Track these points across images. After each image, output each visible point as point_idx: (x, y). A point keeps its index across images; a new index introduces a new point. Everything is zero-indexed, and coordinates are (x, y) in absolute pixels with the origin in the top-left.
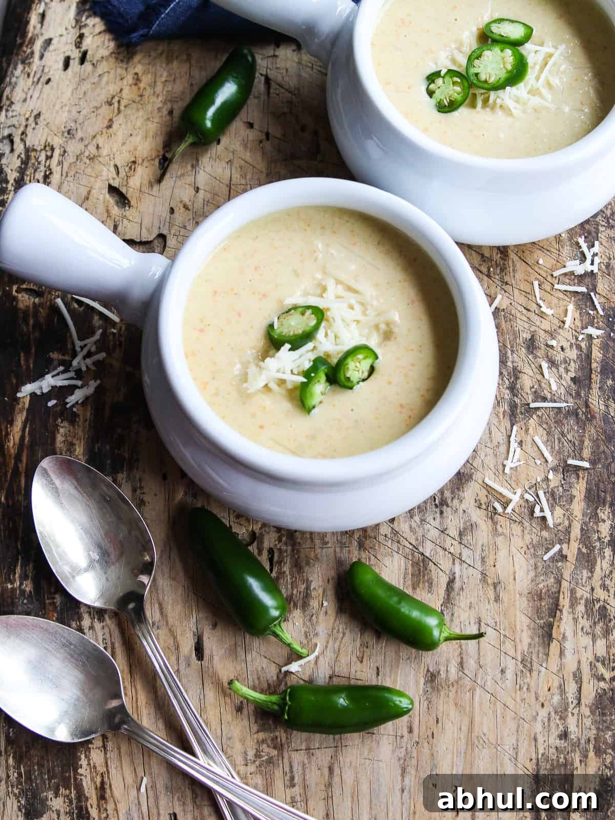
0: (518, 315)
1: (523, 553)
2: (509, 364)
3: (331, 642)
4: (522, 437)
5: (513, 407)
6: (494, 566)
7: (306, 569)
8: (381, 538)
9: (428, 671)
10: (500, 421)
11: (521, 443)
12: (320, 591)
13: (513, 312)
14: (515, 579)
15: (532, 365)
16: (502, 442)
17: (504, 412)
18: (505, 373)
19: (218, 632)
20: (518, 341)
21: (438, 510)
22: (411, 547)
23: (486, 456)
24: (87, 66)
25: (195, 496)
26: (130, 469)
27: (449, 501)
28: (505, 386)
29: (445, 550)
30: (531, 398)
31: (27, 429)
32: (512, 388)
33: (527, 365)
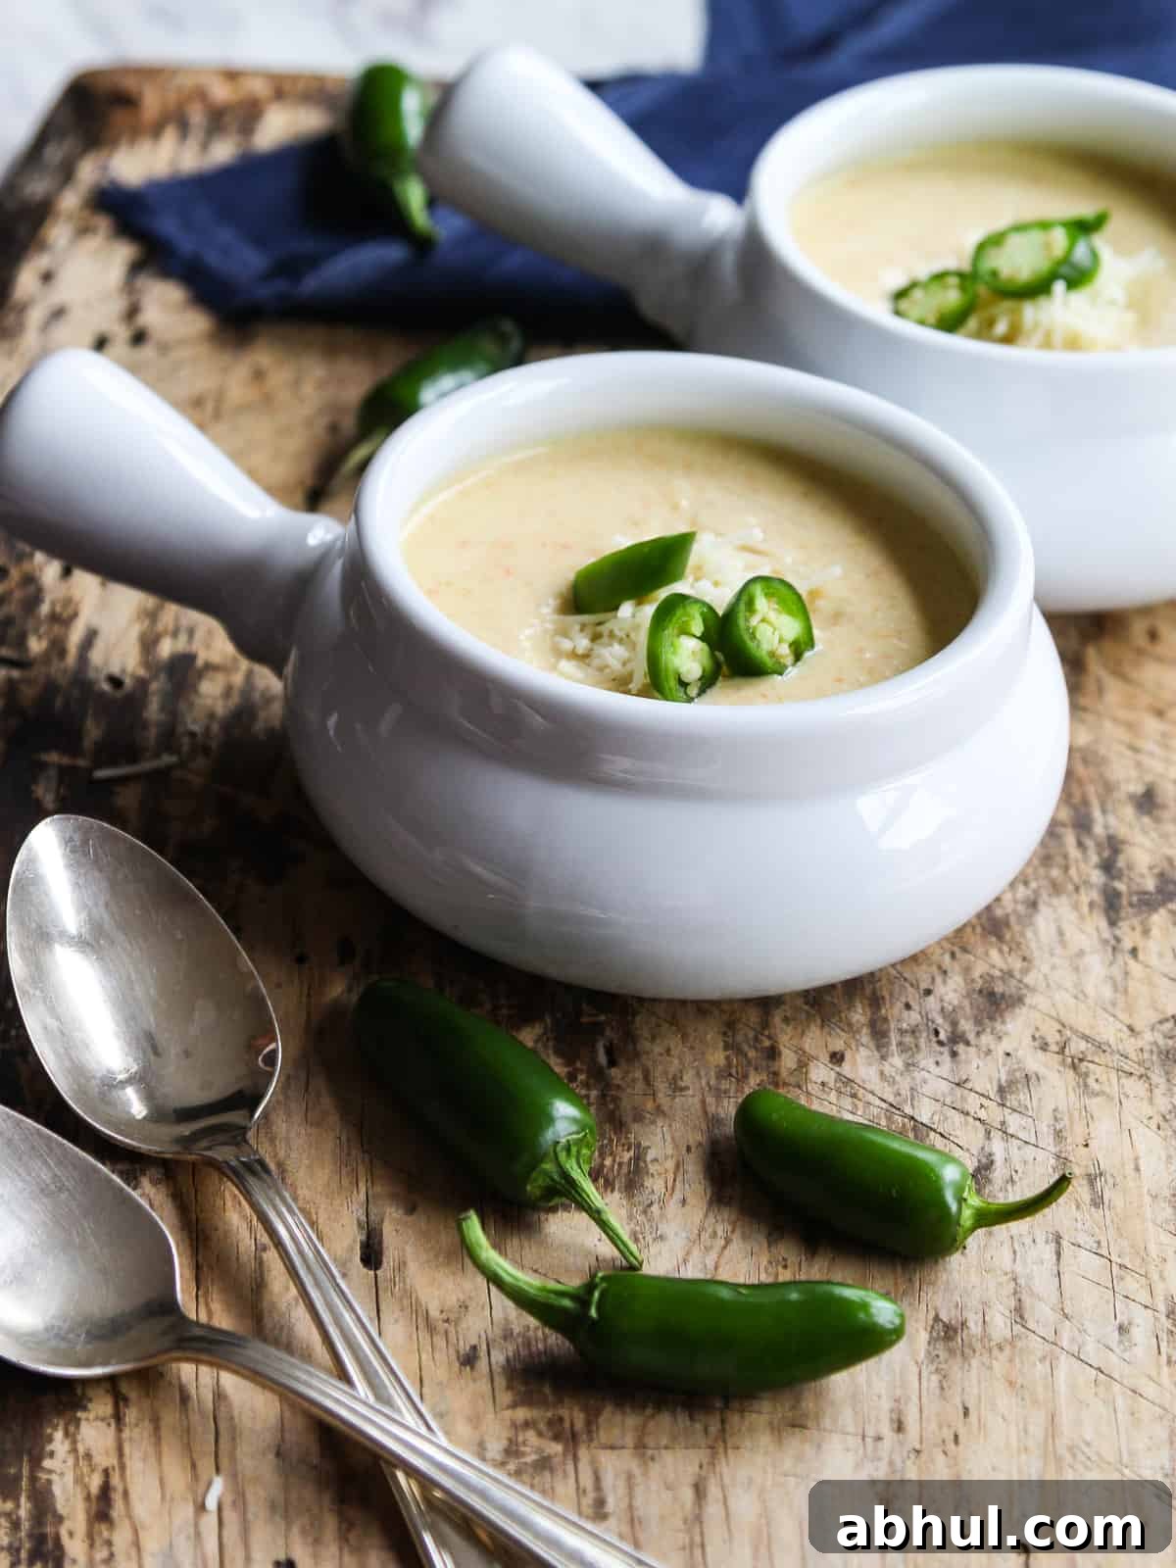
0: (1116, 760)
1: (1154, 1127)
2: (1098, 830)
3: (696, 1253)
5: (1112, 895)
6: (1086, 1146)
7: (635, 1127)
8: (813, 1088)
9: (937, 1319)
12: (670, 1165)
14: (1137, 1169)
15: (1152, 833)
18: (1090, 843)
19: (420, 1220)
20: (1115, 796)
21: (945, 1050)
22: (884, 1105)
27: (971, 1037)
28: (1091, 863)
29: (968, 1114)
32: (1108, 867)
33: (1139, 833)
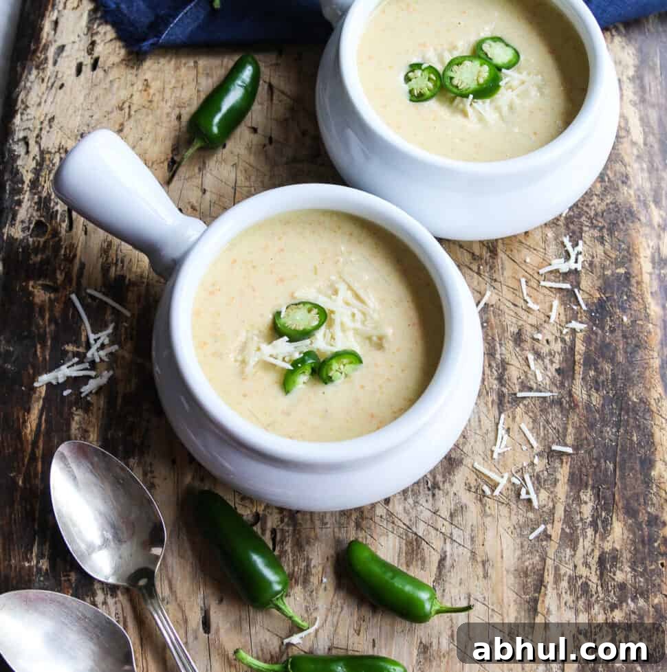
0: (506, 310)
1: (510, 533)
2: (498, 356)
3: (330, 618)
4: (509, 424)
5: (501, 396)
6: (483, 545)
7: (307, 548)
8: (377, 519)
9: (421, 643)
10: (488, 410)
11: (508, 430)
12: (320, 568)
13: (501, 308)
14: (502, 557)
15: (519, 357)
16: (490, 429)
17: (493, 402)
18: (494, 365)
19: (224, 606)
20: (506, 335)
21: (430, 492)
22: (405, 527)
23: (475, 442)
24: (99, 72)
25: (202, 480)
26: (142, 454)
27: (441, 485)
28: (494, 377)
29: (437, 530)
30: (517, 388)
31: (44, 417)
32: (501, 379)
33: (514, 357)
